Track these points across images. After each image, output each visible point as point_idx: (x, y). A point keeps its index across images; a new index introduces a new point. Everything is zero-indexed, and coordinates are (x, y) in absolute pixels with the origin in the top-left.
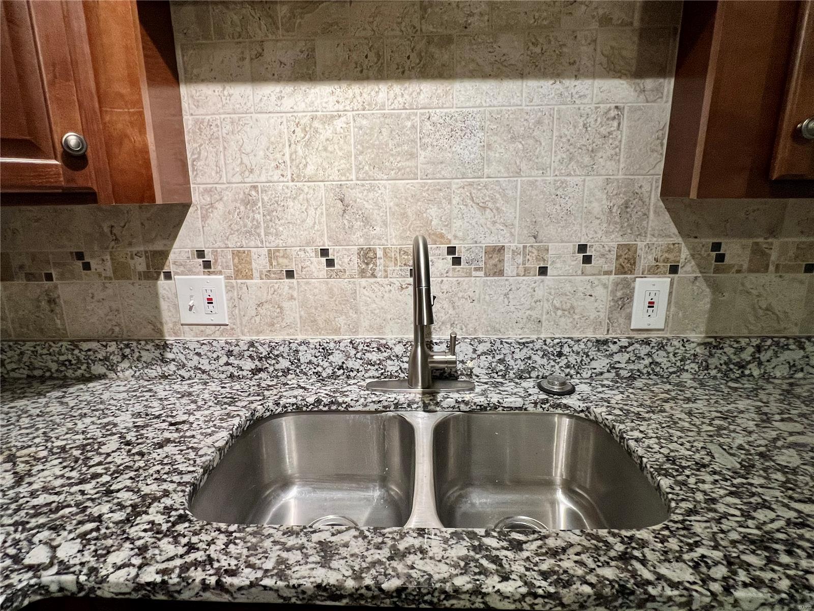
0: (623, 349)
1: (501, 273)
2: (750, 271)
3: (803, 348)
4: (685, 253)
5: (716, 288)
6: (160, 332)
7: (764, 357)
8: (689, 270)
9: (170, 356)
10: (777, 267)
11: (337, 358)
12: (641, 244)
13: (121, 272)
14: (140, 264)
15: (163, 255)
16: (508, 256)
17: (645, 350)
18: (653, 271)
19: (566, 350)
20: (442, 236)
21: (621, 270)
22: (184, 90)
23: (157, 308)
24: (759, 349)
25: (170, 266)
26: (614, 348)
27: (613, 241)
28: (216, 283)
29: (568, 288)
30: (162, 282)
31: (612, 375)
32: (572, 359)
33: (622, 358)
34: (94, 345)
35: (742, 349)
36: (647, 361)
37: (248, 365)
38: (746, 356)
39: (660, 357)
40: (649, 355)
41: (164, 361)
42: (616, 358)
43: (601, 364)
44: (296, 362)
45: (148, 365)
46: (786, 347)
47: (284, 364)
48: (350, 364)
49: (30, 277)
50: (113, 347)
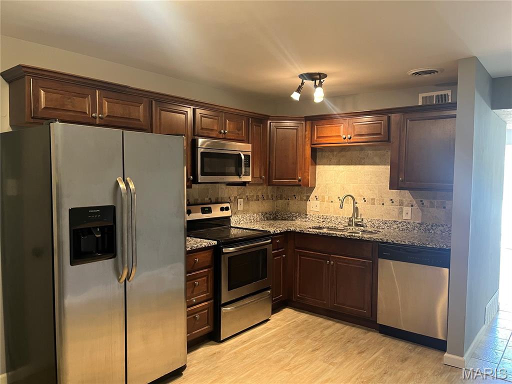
0: (400, 223)
1: (374, 204)
2: (430, 207)
3: (443, 227)
4: (414, 202)
5: (422, 210)
6: (306, 212)
7: (434, 228)
8: (416, 206)
9: (307, 217)
10: (437, 207)
11: (339, 220)
12: (404, 200)
13: (301, 199)
14: (305, 198)
15: (309, 196)
16: (376, 201)
17: (405, 224)
18: (407, 206)
19: (387, 222)
20: (362, 196)
21: (400, 205)
22: (317, 166)
23: (307, 207)
24: (432, 226)
25: (310, 199)
26: (398, 223)
27: (398, 198)
28: (318, 202)
29: (389, 208)
30: (308, 202)
31: (398, 229)
32: (389, 225)
33: (400, 225)
34: (294, 213)
35: (428, 226)
36: (406, 226)
37: (322, 220)
38: (429, 227)
39: (409, 226)
40: (406, 225)
41: (306, 218)
42: (399, 225)
43: (395, 226)
44: (331, 220)
45: (303, 218)
46: (439, 226)
47: (329, 220)
48: (342, 222)
49: (285, 199)
50: (297, 214)
